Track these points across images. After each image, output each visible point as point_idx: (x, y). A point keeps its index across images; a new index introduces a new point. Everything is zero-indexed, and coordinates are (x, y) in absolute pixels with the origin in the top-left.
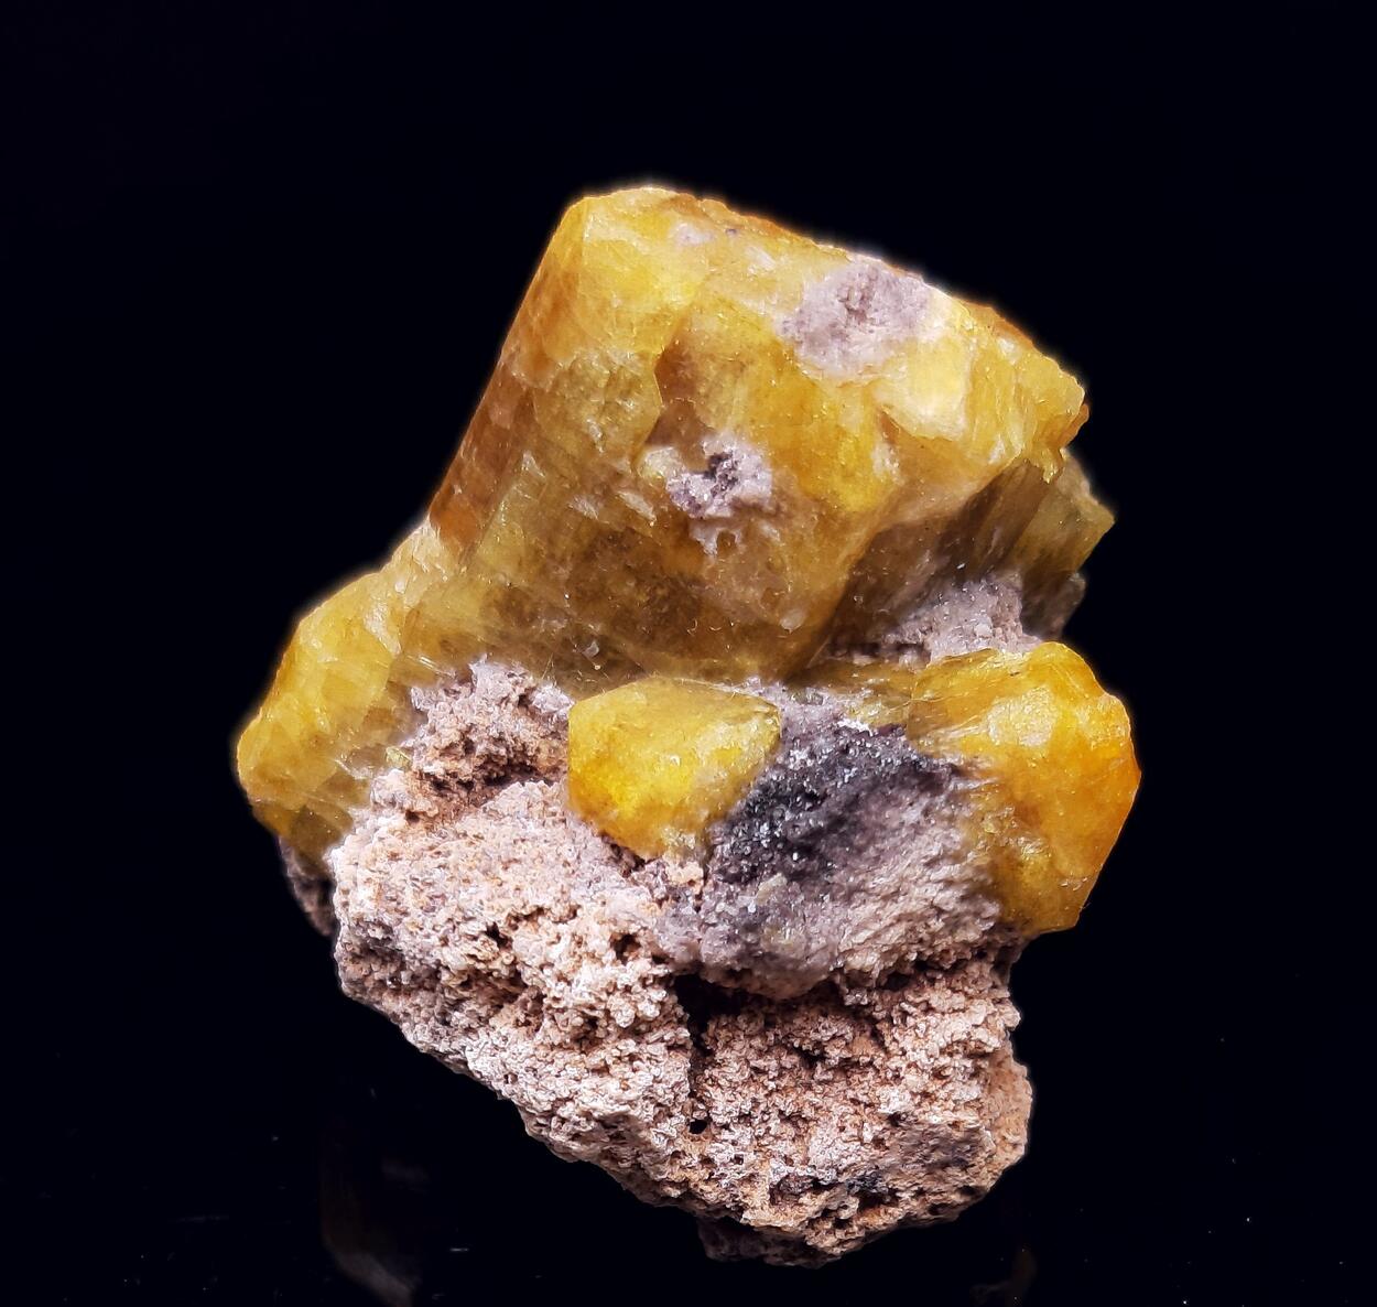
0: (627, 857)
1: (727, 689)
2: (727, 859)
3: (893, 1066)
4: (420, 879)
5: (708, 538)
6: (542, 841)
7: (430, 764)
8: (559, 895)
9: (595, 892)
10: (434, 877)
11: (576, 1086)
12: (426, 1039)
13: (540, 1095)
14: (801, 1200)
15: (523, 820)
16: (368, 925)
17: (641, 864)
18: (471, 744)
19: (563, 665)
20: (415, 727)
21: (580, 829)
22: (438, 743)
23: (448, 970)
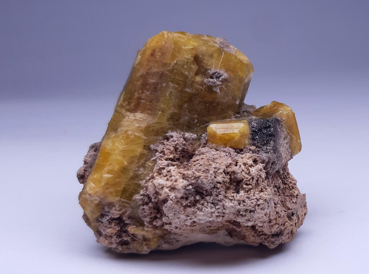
0: (239, 150)
1: (229, 120)
5: (217, 89)
7: (169, 156)
8: (232, 160)
10: (200, 168)
11: (260, 195)
13: (252, 201)
16: (186, 187)
17: (242, 150)
18: (176, 149)
19: (189, 127)
20: (155, 154)
21: (224, 149)
22: (169, 151)
23: (219, 183)
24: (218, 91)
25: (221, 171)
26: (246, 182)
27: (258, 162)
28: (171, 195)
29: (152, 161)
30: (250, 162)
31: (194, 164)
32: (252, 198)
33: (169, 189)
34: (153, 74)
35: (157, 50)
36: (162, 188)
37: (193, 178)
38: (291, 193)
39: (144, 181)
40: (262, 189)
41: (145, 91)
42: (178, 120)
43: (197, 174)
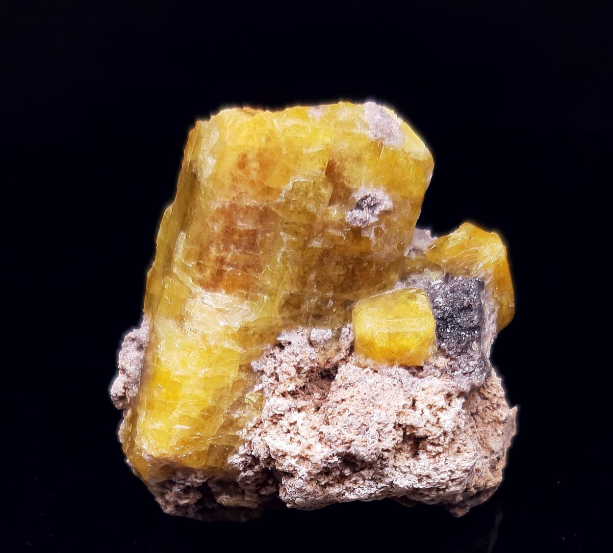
0: (416, 370)
1: (391, 292)
2: (453, 348)
3: (495, 402)
4: (346, 425)
5: (370, 234)
6: (375, 383)
7: (288, 386)
8: (405, 397)
9: (416, 388)
10: (350, 421)
11: (456, 463)
12: (366, 492)
13: (443, 476)
14: (497, 468)
15: (363, 380)
16: (327, 459)
17: (420, 368)
18: (299, 370)
19: (318, 317)
20: (259, 378)
21: (389, 370)
22: (288, 377)
23: (387, 450)
24: (372, 236)
25: (390, 427)
26: (431, 442)
27: (453, 397)
28: (299, 471)
29: (256, 392)
30: (441, 402)
31: (337, 410)
32: (443, 471)
33: (297, 459)
34: (247, 210)
35: (251, 156)
36: (284, 456)
37: (339, 442)
38: (496, 417)
39: (245, 431)
40: (459, 448)
41: (232, 247)
42: (298, 307)
43: (349, 436)
